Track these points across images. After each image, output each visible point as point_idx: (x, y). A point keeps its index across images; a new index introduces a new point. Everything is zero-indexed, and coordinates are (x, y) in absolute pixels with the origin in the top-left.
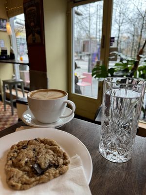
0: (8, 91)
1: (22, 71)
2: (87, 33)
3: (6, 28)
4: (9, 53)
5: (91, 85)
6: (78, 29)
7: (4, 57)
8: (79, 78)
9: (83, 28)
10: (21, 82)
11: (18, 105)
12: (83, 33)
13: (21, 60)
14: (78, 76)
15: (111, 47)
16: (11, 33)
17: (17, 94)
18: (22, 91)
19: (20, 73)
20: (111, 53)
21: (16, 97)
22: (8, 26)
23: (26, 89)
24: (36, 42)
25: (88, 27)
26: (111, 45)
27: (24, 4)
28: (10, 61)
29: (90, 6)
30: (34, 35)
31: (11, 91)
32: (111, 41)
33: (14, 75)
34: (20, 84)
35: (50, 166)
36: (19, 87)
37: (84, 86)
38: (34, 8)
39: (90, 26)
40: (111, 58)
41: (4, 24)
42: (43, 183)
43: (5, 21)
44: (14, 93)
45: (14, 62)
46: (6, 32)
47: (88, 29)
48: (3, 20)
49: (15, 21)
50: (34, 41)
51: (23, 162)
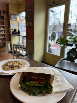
0: (15, 49)
1: (23, 40)
2: (58, 21)
3: (16, 19)
4: (17, 31)
5: (58, 48)
6: (54, 19)
7: (15, 33)
8: (51, 44)
9: (56, 18)
10: (22, 45)
11: (19, 56)
12: (56, 21)
13: (23, 34)
14: (51, 43)
15: (68, 29)
16: (19, 21)
17: (20, 51)
18: (22, 50)
19: (22, 41)
20: (67, 32)
21: (19, 52)
22: (18, 18)
23: (24, 49)
24: (30, 25)
25: (59, 18)
26: (68, 28)
27: (26, 7)
28: (18, 35)
29: (61, 7)
30: (29, 22)
31: (17, 49)
32: (68, 26)
33: (19, 42)
34: (21, 46)
35: (16, 66)
36: (21, 47)
37: (54, 49)
38: (30, 9)
39: (60, 18)
40: (67, 34)
41: (16, 17)
42: (13, 70)
43: (17, 15)
44: (18, 50)
45: (19, 35)
46: (16, 20)
47: (59, 19)
48: (16, 15)
49: (21, 15)
50: (29, 25)
51: (9, 65)
